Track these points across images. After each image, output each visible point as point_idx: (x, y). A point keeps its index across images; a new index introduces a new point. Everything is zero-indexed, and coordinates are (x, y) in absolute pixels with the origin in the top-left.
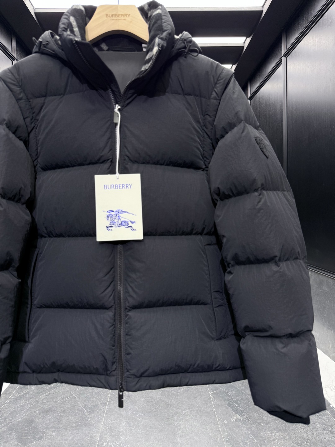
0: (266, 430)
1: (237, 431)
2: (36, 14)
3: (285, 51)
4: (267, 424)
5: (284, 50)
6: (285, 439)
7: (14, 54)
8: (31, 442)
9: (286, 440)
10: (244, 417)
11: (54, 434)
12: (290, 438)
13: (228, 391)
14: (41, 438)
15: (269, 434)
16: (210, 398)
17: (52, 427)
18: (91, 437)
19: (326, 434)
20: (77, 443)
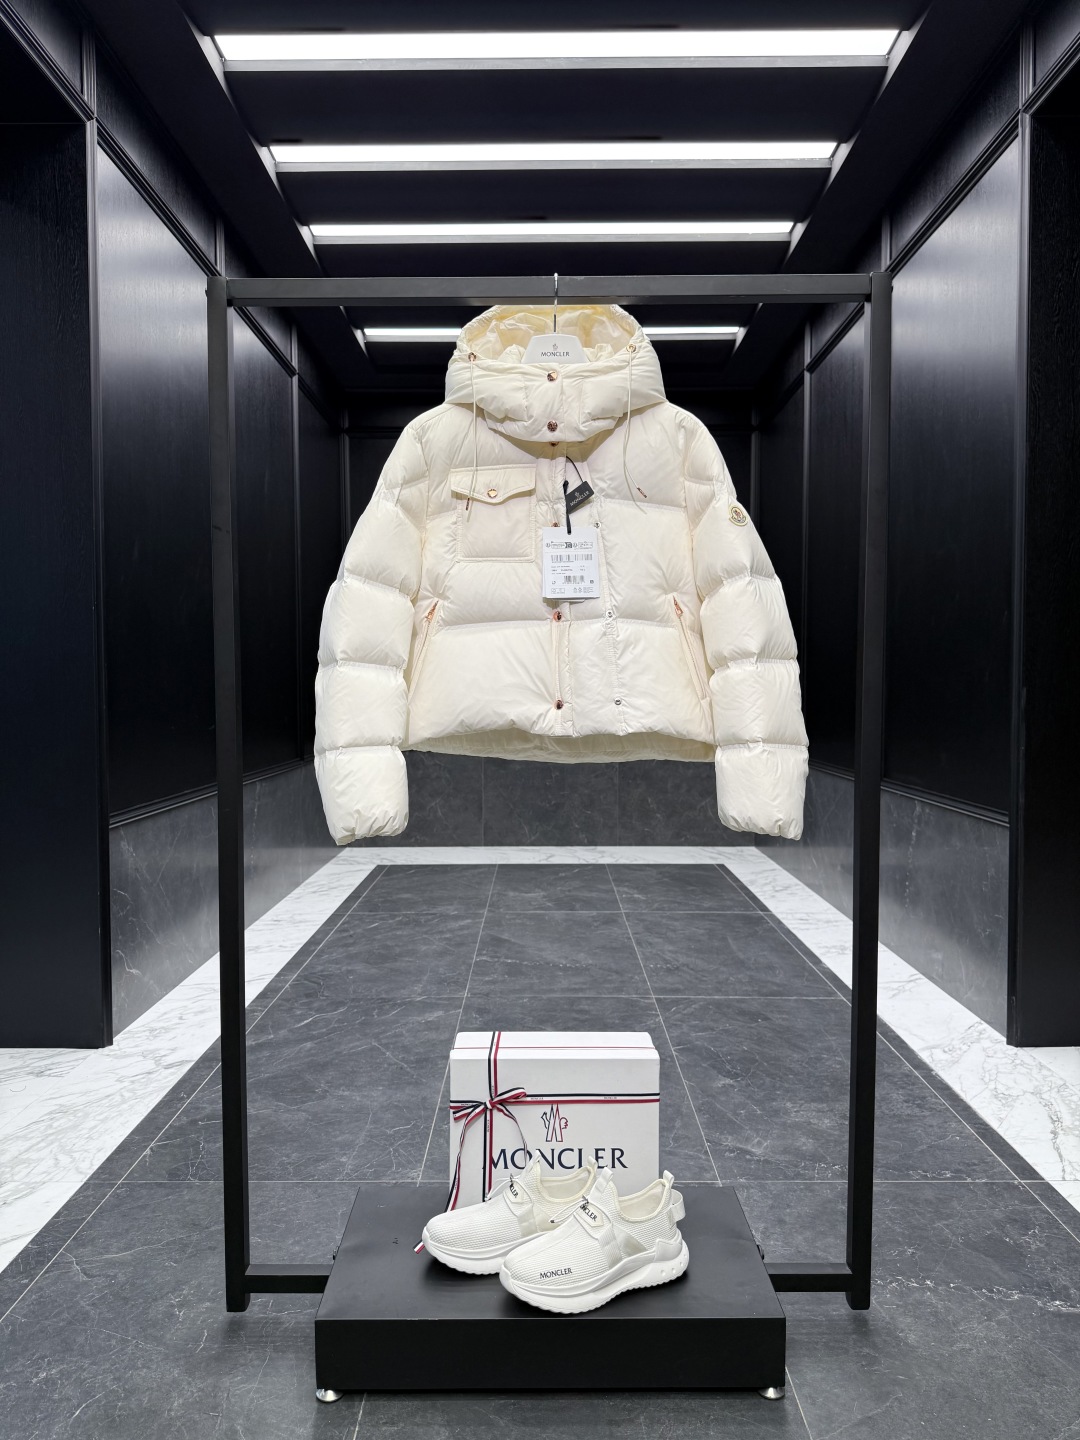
0: (783, 1099)
1: (723, 1099)
2: (279, 175)
3: (888, 263)
4: (788, 1092)
5: (886, 261)
6: (819, 1111)
7: (221, 267)
8: (306, 1102)
9: (823, 1112)
10: (744, 1082)
11: (346, 1093)
12: (832, 1111)
13: (714, 1047)
14: (324, 1097)
15: (789, 1105)
16: (671, 1057)
17: (341, 1085)
18: (424, 1099)
19: (908, 1107)
20: (396, 1106)
